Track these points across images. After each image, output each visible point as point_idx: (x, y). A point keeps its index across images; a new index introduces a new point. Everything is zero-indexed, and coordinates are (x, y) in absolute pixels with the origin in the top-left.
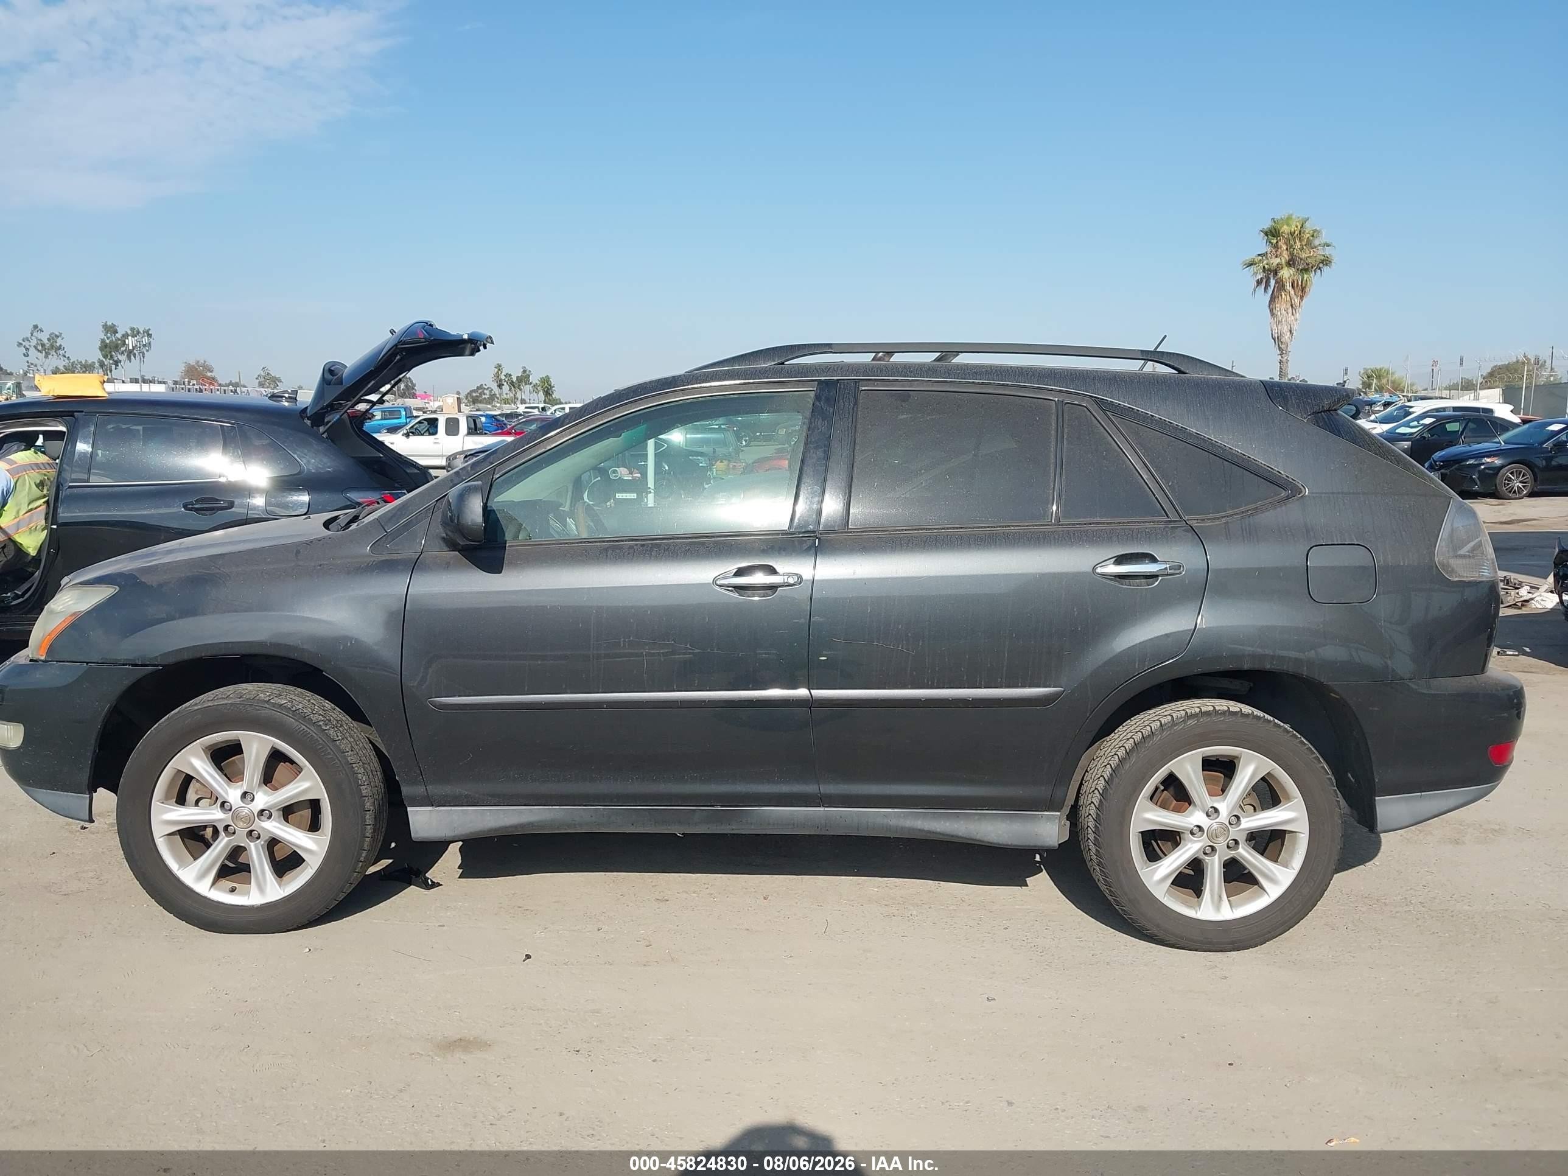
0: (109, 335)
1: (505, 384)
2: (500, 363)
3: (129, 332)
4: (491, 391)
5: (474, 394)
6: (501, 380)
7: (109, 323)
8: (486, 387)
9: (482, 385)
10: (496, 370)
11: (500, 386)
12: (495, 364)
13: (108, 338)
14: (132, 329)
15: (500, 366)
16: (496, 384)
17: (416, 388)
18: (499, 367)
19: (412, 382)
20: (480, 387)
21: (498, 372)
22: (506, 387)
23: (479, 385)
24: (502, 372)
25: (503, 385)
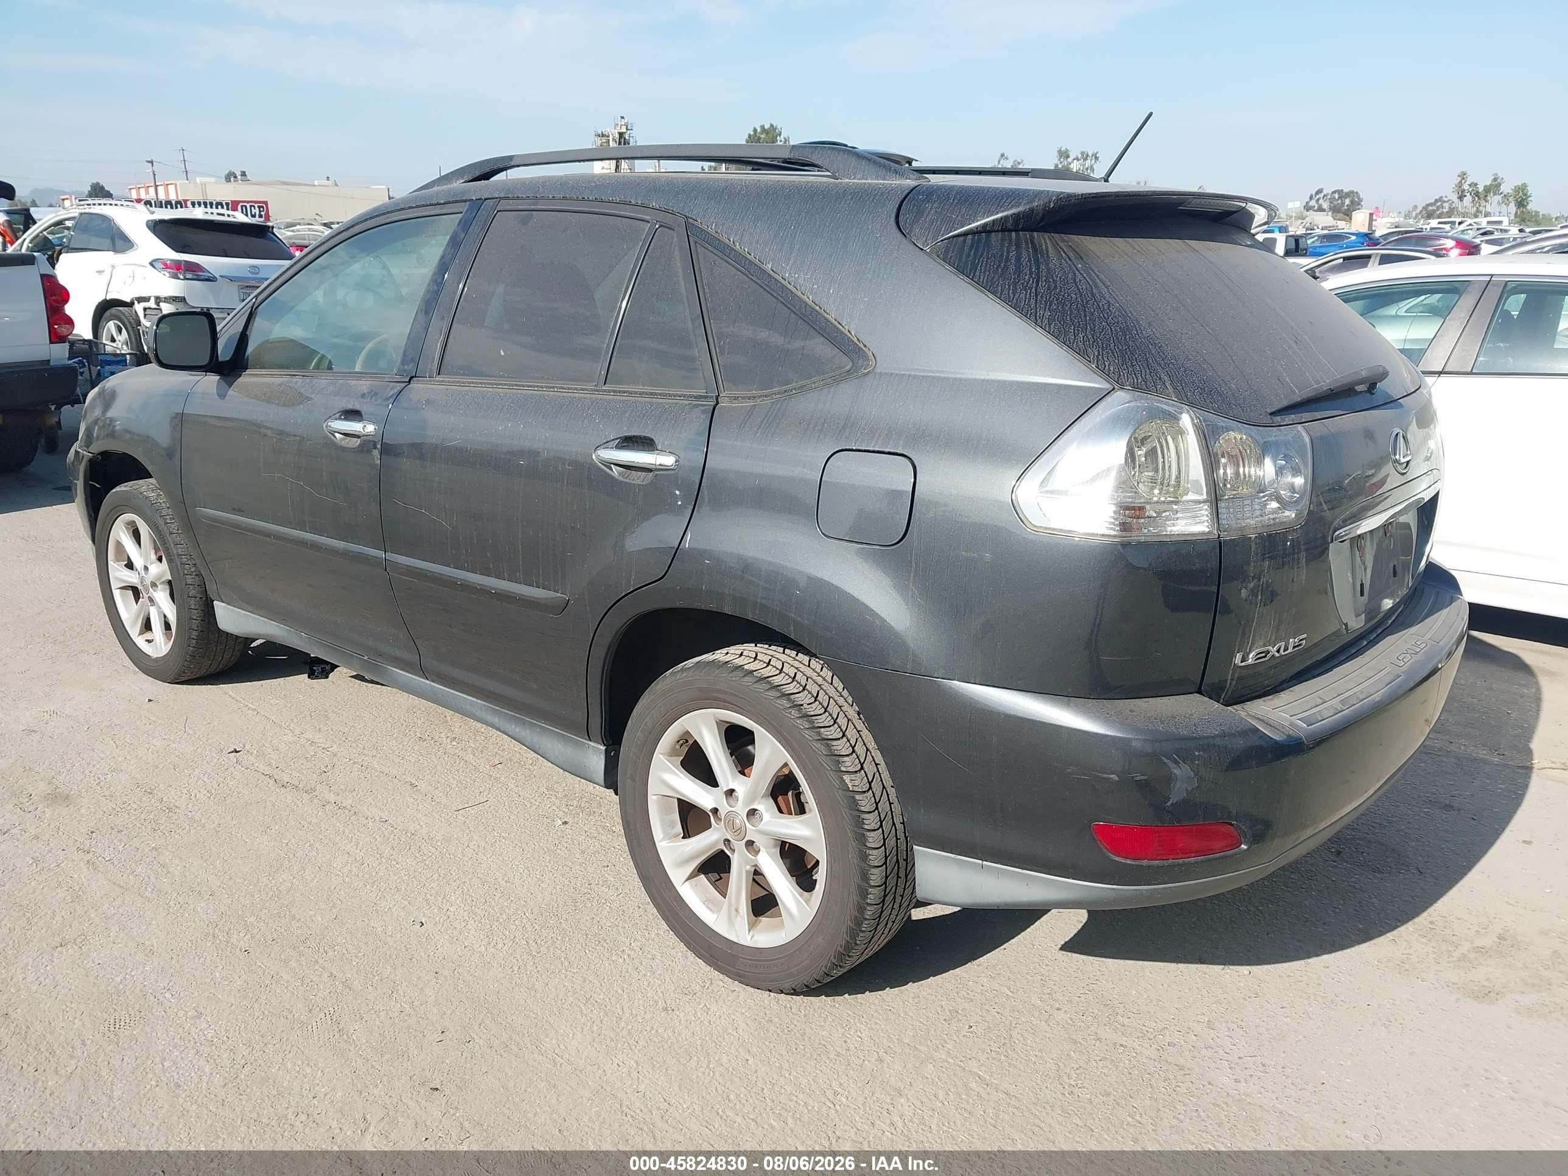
0: (1062, 160)
1: (1468, 194)
2: (1464, 170)
3: (1080, 156)
4: (1451, 204)
5: (1430, 208)
6: (1463, 191)
7: (1063, 149)
8: (1446, 200)
9: (1442, 197)
10: (1460, 179)
11: (1461, 198)
12: (1459, 172)
13: (1061, 163)
14: (1082, 153)
15: (1465, 174)
16: (1457, 196)
17: (1362, 203)
18: (1463, 176)
19: (1359, 198)
20: (1440, 199)
21: (1461, 182)
22: (1468, 199)
23: (1437, 198)
24: (1466, 181)
25: (1465, 196)
